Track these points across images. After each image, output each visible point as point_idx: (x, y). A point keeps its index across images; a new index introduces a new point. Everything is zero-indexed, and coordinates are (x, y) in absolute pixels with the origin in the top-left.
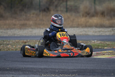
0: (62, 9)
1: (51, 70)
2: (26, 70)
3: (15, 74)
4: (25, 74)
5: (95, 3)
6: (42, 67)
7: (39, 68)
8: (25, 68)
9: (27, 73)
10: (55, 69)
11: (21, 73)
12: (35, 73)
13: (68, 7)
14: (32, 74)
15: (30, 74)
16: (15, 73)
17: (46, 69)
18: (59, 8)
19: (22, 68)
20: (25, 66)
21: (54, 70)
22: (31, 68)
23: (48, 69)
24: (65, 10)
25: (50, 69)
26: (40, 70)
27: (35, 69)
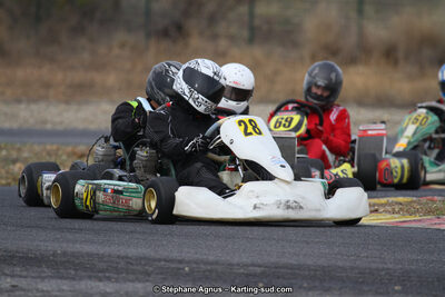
0: (234, 30)
1: (163, 263)
2: (68, 262)
3: (25, 277)
4: (62, 278)
5: (360, 12)
6: (132, 252)
7: (118, 257)
8: (64, 254)
9: (73, 272)
10: (180, 262)
11: (48, 272)
12: (100, 274)
13: (257, 22)
14: (90, 277)
15: (81, 279)
16: (24, 273)
17: (143, 262)
18: (221, 28)
19: (54, 255)
20: (65, 245)
21: (173, 266)
22: (89, 255)
23: (155, 260)
24: (245, 33)
25: (160, 260)
26: (122, 264)
27: (101, 257)
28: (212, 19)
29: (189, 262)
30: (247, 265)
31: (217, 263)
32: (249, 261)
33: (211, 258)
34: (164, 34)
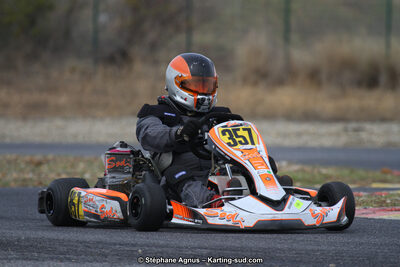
1: (118, 247)
2: (32, 246)
4: (26, 259)
5: (287, 39)
6: (90, 237)
8: (27, 239)
10: (133, 245)
11: (13, 254)
12: (62, 257)
14: (52, 259)
15: (44, 260)
17: (100, 246)
19: (19, 240)
20: (28, 232)
22: (50, 240)
23: (110, 244)
25: (115, 244)
28: (154, 47)
29: (141, 246)
30: (195, 248)
31: (167, 246)
32: (196, 245)
33: (161, 242)
34: (111, 60)
